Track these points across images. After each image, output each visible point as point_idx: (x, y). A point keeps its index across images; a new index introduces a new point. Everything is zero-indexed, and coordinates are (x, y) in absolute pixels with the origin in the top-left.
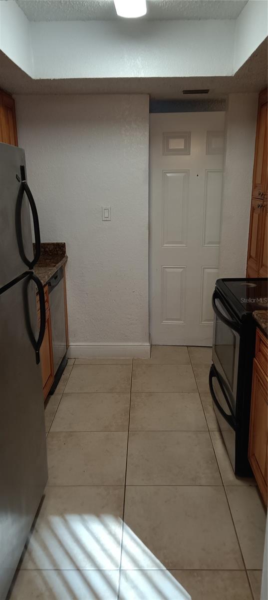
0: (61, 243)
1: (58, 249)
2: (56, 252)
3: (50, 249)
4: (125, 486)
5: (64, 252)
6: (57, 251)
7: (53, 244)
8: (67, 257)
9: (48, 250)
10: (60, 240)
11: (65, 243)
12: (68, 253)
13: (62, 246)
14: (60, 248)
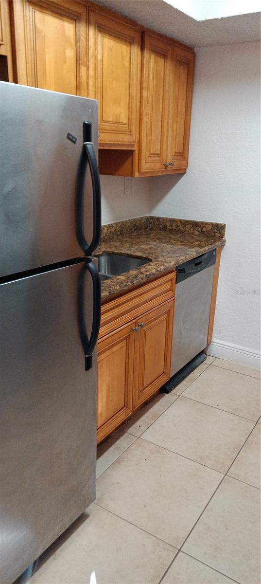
0: (221, 224)
1: (216, 231)
2: (213, 234)
3: (208, 230)
4: (180, 550)
5: (222, 236)
6: (215, 233)
7: (212, 224)
8: (225, 241)
9: (205, 230)
10: (220, 221)
11: (225, 225)
12: (227, 237)
13: (221, 228)
14: (218, 230)
